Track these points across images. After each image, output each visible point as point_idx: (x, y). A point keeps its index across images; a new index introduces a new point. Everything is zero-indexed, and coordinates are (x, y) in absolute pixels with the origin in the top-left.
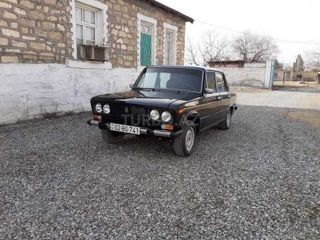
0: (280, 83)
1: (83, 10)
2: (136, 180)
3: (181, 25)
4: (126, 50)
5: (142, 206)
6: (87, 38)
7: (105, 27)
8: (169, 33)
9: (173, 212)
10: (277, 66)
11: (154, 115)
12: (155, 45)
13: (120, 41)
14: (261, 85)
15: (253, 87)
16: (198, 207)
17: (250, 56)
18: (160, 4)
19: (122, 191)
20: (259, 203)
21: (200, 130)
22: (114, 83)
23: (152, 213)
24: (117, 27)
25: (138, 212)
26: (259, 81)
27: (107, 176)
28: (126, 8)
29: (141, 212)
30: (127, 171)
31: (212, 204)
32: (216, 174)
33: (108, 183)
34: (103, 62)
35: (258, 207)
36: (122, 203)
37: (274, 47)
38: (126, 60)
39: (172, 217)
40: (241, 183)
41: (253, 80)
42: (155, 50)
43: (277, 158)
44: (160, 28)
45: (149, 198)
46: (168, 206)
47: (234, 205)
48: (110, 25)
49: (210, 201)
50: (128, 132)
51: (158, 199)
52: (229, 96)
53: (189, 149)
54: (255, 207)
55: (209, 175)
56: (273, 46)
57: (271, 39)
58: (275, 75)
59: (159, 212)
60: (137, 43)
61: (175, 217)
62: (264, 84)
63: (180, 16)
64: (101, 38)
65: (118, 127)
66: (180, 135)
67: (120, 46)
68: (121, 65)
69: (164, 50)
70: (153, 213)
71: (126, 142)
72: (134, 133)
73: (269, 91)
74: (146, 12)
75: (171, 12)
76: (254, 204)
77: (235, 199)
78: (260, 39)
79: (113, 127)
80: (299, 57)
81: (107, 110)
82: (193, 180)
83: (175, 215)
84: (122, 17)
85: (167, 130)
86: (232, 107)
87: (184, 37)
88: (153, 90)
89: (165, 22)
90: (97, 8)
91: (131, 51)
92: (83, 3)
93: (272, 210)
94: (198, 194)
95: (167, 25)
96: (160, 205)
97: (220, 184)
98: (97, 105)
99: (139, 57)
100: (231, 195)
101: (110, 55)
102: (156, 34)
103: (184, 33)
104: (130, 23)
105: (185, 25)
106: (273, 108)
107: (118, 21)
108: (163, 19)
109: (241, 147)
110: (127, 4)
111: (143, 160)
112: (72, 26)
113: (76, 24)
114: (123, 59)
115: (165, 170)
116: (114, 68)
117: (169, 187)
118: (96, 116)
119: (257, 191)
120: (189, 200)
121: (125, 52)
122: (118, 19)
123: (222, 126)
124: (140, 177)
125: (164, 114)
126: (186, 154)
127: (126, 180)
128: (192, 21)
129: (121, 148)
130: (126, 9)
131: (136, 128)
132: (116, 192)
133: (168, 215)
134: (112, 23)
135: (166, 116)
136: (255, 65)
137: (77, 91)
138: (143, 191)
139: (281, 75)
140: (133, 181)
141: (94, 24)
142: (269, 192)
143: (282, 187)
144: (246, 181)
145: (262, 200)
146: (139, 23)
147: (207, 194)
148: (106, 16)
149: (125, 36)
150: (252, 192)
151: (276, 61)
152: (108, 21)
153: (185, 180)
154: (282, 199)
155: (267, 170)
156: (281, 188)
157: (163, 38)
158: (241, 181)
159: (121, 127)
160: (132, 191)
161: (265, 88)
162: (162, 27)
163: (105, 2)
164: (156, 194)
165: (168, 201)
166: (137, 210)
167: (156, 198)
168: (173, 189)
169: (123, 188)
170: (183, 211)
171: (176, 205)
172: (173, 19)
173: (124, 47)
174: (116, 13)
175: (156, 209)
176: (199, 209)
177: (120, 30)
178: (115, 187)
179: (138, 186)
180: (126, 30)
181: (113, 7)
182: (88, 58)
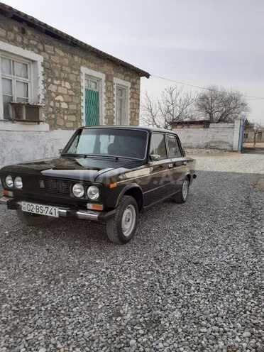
0: (251, 145)
1: (12, 62)
2: (43, 285)
3: (134, 80)
4: (67, 109)
5: (36, 333)
6: (18, 95)
7: (40, 82)
8: (121, 90)
9: (81, 343)
10: (247, 126)
11: (78, 190)
12: (104, 102)
13: (60, 98)
14: (229, 148)
15: (220, 149)
16: (121, 333)
17: (217, 115)
19: (17, 305)
20: (212, 320)
21: (145, 207)
22: (52, 148)
23: (47, 346)
24: (55, 82)
25: (27, 345)
26: (226, 143)
27: (5, 278)
28: (65, 59)
29: (31, 345)
30: (37, 269)
31: (144, 325)
32: (158, 272)
34: (38, 124)
35: (210, 330)
36: (9, 328)
37: (244, 105)
38: (68, 121)
40: (190, 285)
41: (220, 142)
42: (104, 108)
43: (242, 242)
44: (109, 84)
45: (52, 318)
46: (75, 332)
47: (174, 326)
48: (47, 80)
49: (141, 319)
51: (65, 318)
52: (185, 163)
53: (127, 234)
54: (205, 330)
55: (148, 273)
56: (242, 104)
57: (240, 96)
58: (246, 136)
59: (59, 346)
60: (81, 100)
62: (232, 147)
63: (133, 70)
64: (36, 94)
65: (31, 207)
66: (113, 216)
67: (60, 105)
68: (60, 127)
69: (115, 109)
70: (51, 346)
72: (50, 215)
73: (238, 155)
74: (91, 65)
75: (121, 65)
76: (204, 323)
77: (178, 315)
78: (227, 96)
81: (19, 184)
82: (124, 283)
84: (62, 70)
85: (95, 211)
86: (189, 176)
87: (139, 95)
88: (86, 157)
89: (116, 77)
90: (29, 60)
91: (72, 110)
92: (12, 54)
93: (230, 334)
94: (126, 307)
95: (117, 80)
96: (65, 330)
97: (161, 288)
98: (8, 178)
99: (84, 117)
100: (173, 307)
101: (47, 115)
102: (104, 90)
103: (139, 89)
104: (72, 77)
105: (139, 80)
106: (241, 174)
107: (57, 75)
108: (113, 73)
109: (199, 227)
110: (68, 55)
113: (3, 78)
114: (64, 119)
115: (90, 267)
116: (52, 130)
117: (87, 297)
118: (6, 191)
119: (211, 300)
120: (111, 318)
121: (66, 112)
122: (56, 72)
124: (50, 279)
125: (91, 189)
127: (30, 285)
128: (147, 75)
130: (66, 61)
131: (54, 208)
132: (9, 306)
134: (49, 77)
136: (222, 125)
137: (4, 158)
138: (47, 304)
139: (251, 135)
140: (39, 286)
141: (27, 78)
142: (228, 300)
143: (246, 291)
144: (198, 281)
145: (217, 316)
146: (83, 77)
147: (139, 307)
148: (41, 69)
149: (66, 93)
150: (203, 301)
151: (247, 121)
152: (43, 75)
153: (113, 283)
154: (245, 313)
155: (228, 263)
156: (245, 293)
157: (114, 95)
158: (191, 282)
159: (35, 207)
160: (31, 305)
161: (234, 151)
162: (112, 82)
163: (39, 52)
164: (65, 310)
165: (79, 323)
166: (27, 341)
167: (62, 316)
168: (92, 299)
169: (20, 300)
170: (97, 341)
171: (89, 329)
172: (125, 73)
173: (64, 105)
174: (54, 65)
175: (56, 338)
176: (122, 337)
177: (60, 85)
178: (10, 297)
179: (44, 296)
180: (67, 86)
181: (50, 58)
182: (18, 119)
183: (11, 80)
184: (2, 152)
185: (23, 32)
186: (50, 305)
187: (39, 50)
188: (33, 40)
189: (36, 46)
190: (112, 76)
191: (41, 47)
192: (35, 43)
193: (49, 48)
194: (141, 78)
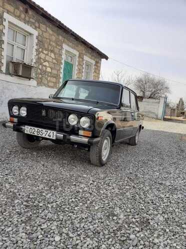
0: (169, 117)
1: (15, 32)
2: (46, 189)
3: (98, 60)
4: (50, 72)
5: (49, 224)
6: (17, 57)
7: (34, 50)
8: (88, 65)
9: (89, 234)
11: (72, 120)
12: (76, 72)
13: (46, 64)
14: (155, 116)
15: (149, 117)
16: (120, 229)
17: (148, 94)
18: (82, 39)
19: (27, 201)
21: (116, 141)
23: (61, 235)
24: (44, 52)
25: (43, 233)
26: (154, 113)
27: (13, 181)
29: (46, 233)
30: (37, 177)
31: (137, 224)
32: (134, 187)
33: (12, 190)
34: (30, 80)
36: (23, 218)
37: (167, 88)
38: (50, 81)
39: (87, 243)
40: (162, 199)
41: (149, 112)
44: (81, 60)
45: (59, 213)
46: (82, 225)
47: (162, 227)
48: (39, 49)
49: (134, 220)
50: (43, 136)
51: (70, 214)
53: (104, 159)
55: (127, 187)
59: (71, 235)
60: (60, 68)
61: (91, 242)
62: (157, 116)
64: (30, 58)
65: (33, 130)
66: (97, 142)
67: (46, 69)
68: (45, 85)
70: (64, 235)
71: (41, 148)
72: (49, 137)
73: (161, 121)
74: (70, 44)
77: (161, 219)
78: (156, 81)
79: (28, 130)
80: (181, 99)
81: (24, 112)
82: (110, 193)
83: (92, 239)
84: (50, 44)
85: (85, 136)
86: (141, 126)
87: (99, 71)
88: (73, 99)
89: (86, 55)
90: (28, 32)
91: (55, 74)
92: (16, 26)
94: (118, 210)
95: (87, 58)
96: (72, 223)
97: (141, 198)
98: (15, 107)
99: (61, 80)
100: (156, 213)
101: (36, 75)
102: (77, 64)
103: (100, 67)
104: (56, 50)
105: (101, 61)
107: (46, 47)
108: (84, 52)
109: (152, 161)
110: (55, 34)
111: (56, 167)
112: (3, 43)
113: (8, 43)
114: (47, 79)
115: (80, 179)
116: (39, 86)
117: (84, 200)
118: (12, 118)
119: (182, 209)
120: (108, 217)
121: (49, 74)
122: (46, 45)
123: (132, 142)
124: (50, 185)
125: (83, 119)
126: (101, 164)
127: (34, 188)
128: (107, 58)
129: (35, 153)
130: (54, 38)
131: (52, 132)
132: (20, 201)
133: (82, 239)
134: (40, 47)
135: (85, 122)
136: (151, 100)
138: (52, 203)
140: (42, 189)
141: (25, 45)
144: (167, 196)
146: (64, 52)
147: (128, 210)
148: (36, 41)
149: (51, 61)
150: (177, 210)
152: (37, 45)
153: (102, 192)
157: (83, 68)
158: (163, 196)
159: (36, 130)
160: (39, 202)
161: (159, 119)
162: (83, 58)
163: (36, 28)
164: (68, 208)
165: (83, 218)
166: (42, 229)
167: (67, 213)
168: (88, 202)
169: (29, 198)
170: (102, 233)
171: (92, 224)
172: (92, 54)
173: (49, 70)
174: (45, 39)
175: (67, 229)
176: (122, 232)
177: (47, 55)
178: (19, 195)
179: (48, 196)
180: (52, 56)
181: (43, 34)
182: (16, 74)
183: (13, 45)
184: (1, 97)
185: (27, 12)
186: (55, 204)
187: (36, 27)
188: (33, 19)
189: (33, 24)
190: (83, 54)
191: (37, 25)
192: (34, 21)
193: (43, 27)
194: (102, 59)
